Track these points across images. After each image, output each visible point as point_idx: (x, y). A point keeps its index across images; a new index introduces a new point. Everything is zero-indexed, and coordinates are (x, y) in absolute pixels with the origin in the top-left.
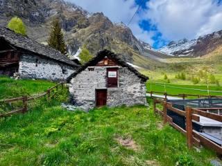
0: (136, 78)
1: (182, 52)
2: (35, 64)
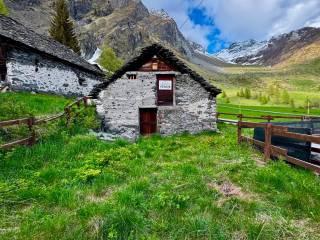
1: (247, 59)
2: (34, 68)
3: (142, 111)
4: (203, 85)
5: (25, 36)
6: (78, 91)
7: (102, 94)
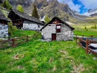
0: (69, 28)
3: (52, 34)
4: (69, 27)
5: (26, 17)
6: (38, 29)
7: (43, 30)
